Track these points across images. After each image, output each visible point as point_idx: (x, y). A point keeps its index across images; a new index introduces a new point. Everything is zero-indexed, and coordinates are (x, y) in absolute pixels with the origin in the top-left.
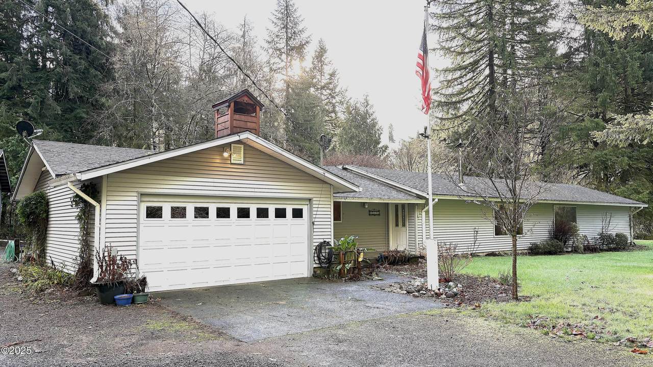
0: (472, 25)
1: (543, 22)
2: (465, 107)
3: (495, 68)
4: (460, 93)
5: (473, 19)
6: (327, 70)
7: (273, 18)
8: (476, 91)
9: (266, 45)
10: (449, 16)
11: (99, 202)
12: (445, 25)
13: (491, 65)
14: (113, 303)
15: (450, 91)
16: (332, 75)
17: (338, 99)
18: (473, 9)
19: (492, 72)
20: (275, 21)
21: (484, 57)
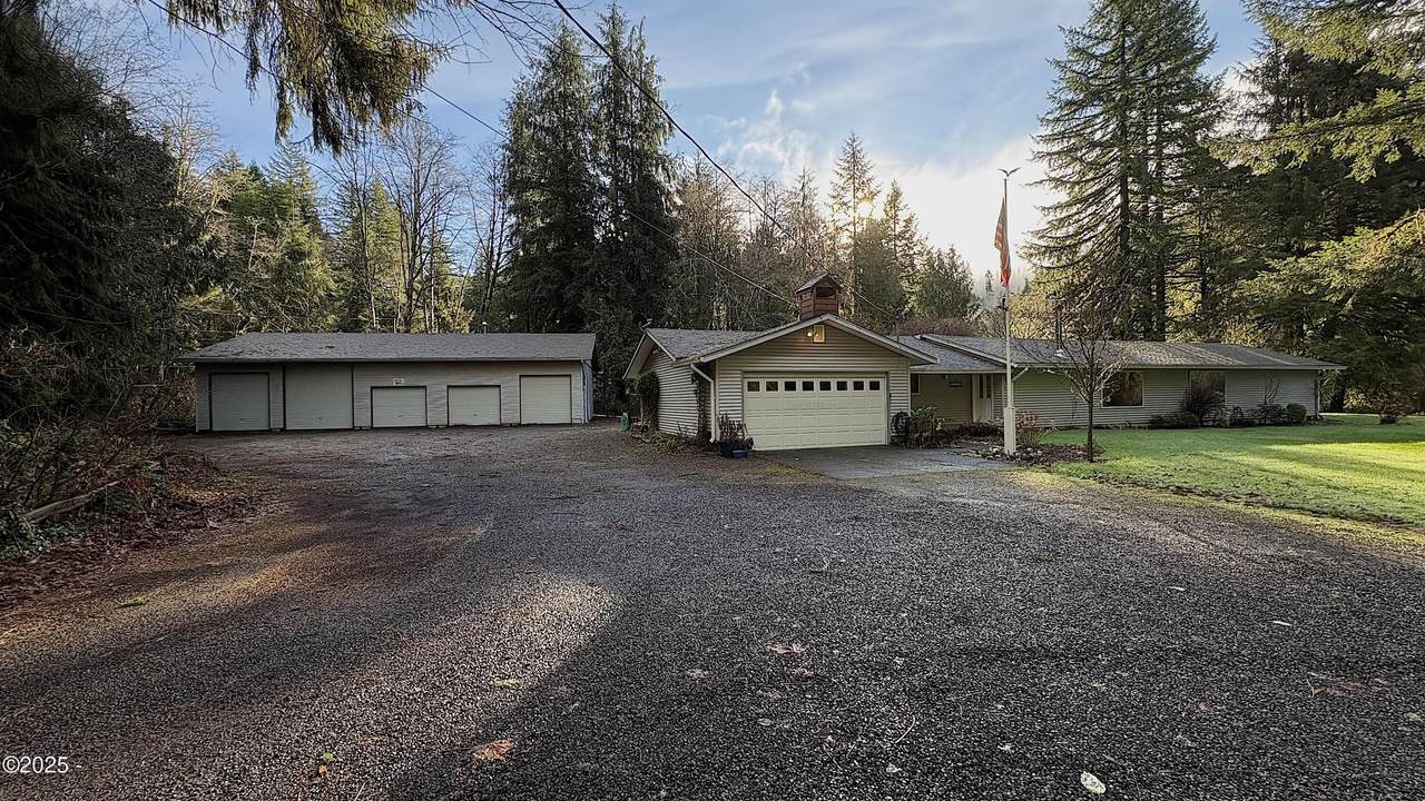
0: (1094, 145)
1: (1208, 124)
2: (1084, 249)
3: (1130, 196)
4: (1077, 234)
5: (1098, 136)
6: (903, 215)
7: (837, 169)
8: (1100, 228)
9: (831, 201)
10: (1062, 135)
11: (714, 379)
12: (1056, 148)
13: (1124, 192)
14: (731, 456)
15: (1061, 233)
16: (908, 221)
17: (916, 249)
18: (1098, 121)
19: (1126, 201)
20: (840, 171)
21: (1112, 184)
